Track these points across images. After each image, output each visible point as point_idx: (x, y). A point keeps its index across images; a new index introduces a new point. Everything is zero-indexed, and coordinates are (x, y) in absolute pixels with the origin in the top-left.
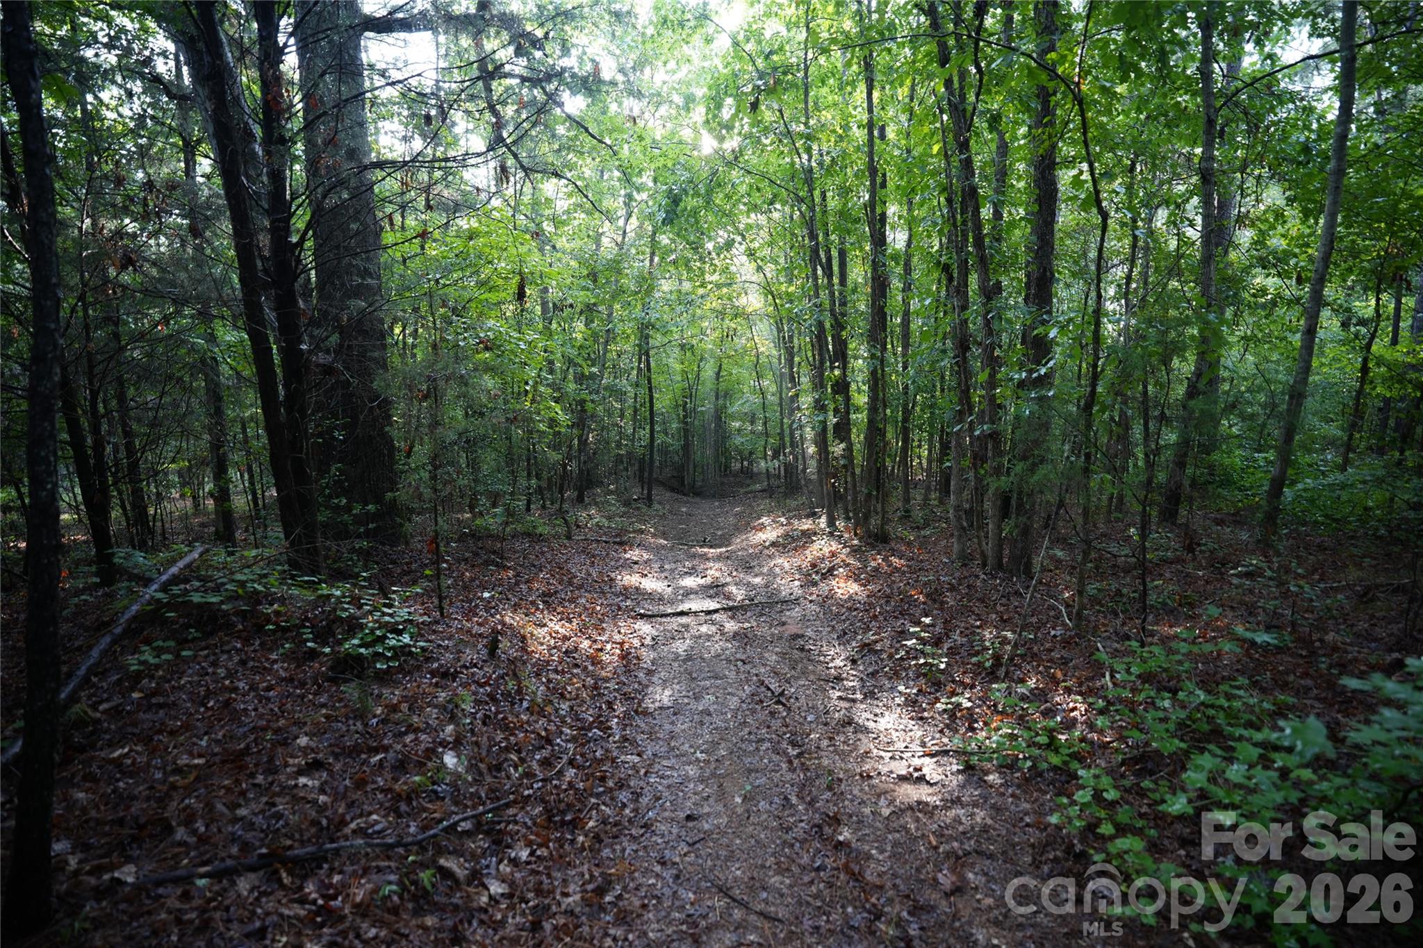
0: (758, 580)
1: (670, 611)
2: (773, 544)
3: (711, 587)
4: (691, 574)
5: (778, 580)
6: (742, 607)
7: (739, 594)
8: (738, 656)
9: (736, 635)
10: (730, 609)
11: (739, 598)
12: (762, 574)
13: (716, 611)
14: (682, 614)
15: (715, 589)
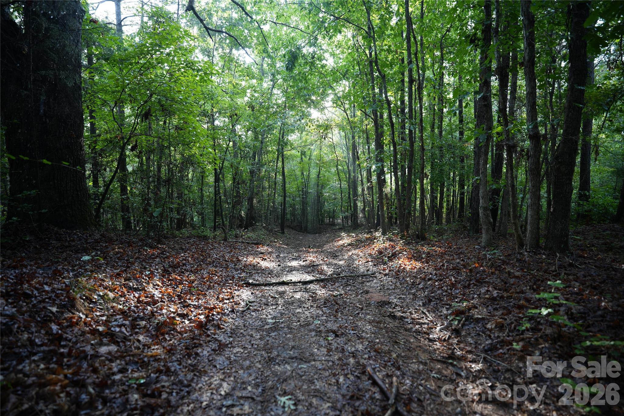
0: (341, 263)
1: (274, 281)
2: (349, 245)
3: (309, 266)
4: (296, 259)
5: (357, 262)
6: (331, 279)
7: (329, 271)
8: (329, 325)
9: (326, 301)
10: (322, 280)
11: (329, 273)
12: (343, 259)
13: (311, 282)
14: (283, 283)
15: (311, 268)
